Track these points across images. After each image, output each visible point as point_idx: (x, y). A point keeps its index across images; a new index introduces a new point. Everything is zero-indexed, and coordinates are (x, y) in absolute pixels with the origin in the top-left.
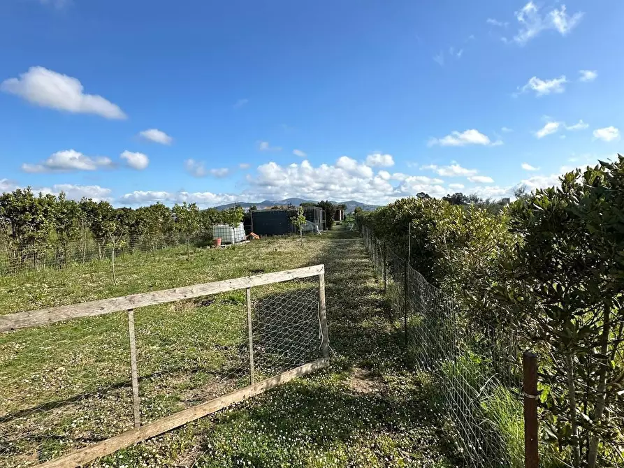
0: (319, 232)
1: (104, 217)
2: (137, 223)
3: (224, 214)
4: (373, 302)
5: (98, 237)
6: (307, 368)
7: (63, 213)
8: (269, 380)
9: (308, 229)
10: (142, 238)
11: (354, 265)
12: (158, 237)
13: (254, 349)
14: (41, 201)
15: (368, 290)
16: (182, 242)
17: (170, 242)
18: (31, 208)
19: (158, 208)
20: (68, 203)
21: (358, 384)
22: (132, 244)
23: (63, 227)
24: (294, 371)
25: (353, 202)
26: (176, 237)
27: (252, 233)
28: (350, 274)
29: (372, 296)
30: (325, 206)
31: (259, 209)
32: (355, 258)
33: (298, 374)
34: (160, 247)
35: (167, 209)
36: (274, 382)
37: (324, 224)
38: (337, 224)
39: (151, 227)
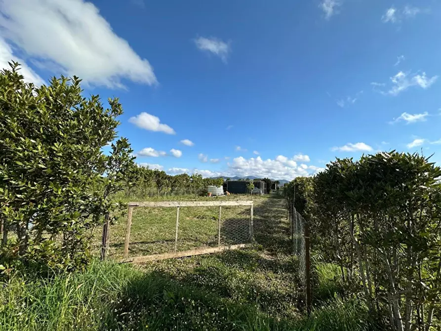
0: (262, 194)
1: (162, 178)
2: (175, 182)
3: (214, 181)
4: (282, 228)
5: (159, 186)
6: (242, 246)
7: (147, 175)
8: (225, 247)
9: (256, 192)
10: (176, 189)
11: (277, 211)
12: (183, 189)
13: (221, 237)
14: (140, 169)
15: (280, 222)
16: (193, 192)
17: (188, 192)
18: (136, 171)
19: (185, 175)
20: (150, 170)
21: (265, 256)
22: (171, 191)
23: (146, 180)
24: (237, 246)
25: (284, 180)
26: (191, 190)
27: (227, 192)
28: (273, 214)
29: (282, 225)
30: (267, 181)
31: (232, 180)
32: (279, 208)
33: (238, 247)
34: (183, 194)
35: (189, 176)
36: (228, 248)
37: (265, 190)
38: (273, 191)
39: (181, 184)
